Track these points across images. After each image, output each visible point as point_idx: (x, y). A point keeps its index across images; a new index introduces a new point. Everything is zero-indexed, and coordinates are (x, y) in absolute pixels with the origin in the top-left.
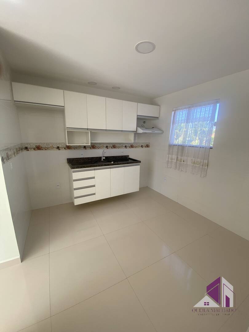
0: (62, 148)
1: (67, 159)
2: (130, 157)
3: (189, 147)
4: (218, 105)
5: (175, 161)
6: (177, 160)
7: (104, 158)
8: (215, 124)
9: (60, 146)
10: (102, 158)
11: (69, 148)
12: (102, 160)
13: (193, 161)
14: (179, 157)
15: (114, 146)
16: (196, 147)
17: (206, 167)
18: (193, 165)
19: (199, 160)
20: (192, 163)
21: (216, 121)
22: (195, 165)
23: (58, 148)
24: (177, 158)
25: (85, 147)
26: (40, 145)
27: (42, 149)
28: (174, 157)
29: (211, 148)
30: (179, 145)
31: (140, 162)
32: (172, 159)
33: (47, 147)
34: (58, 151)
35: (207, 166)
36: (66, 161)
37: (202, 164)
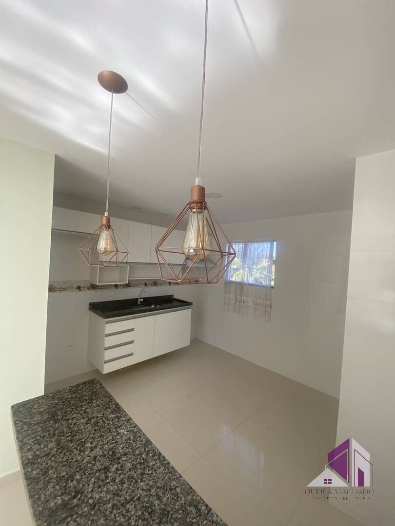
0: (84, 288)
1: (90, 303)
2: (175, 297)
3: (249, 286)
4: (275, 243)
5: (234, 302)
6: (236, 301)
7: (142, 300)
8: (274, 262)
9: (82, 285)
10: (139, 300)
11: (94, 287)
12: (139, 303)
13: (255, 302)
14: (239, 298)
15: (155, 283)
16: (256, 286)
17: (269, 309)
18: (255, 306)
19: (261, 301)
20: (253, 304)
21: (275, 258)
22: (257, 307)
23: (79, 288)
24: (236, 298)
25: (116, 286)
26: (54, 284)
27: (56, 291)
28: (232, 296)
29: (272, 288)
30: (237, 283)
31: (191, 304)
32: (229, 299)
33: (63, 287)
34: (78, 292)
35: (271, 307)
36: (88, 306)
37: (265, 305)
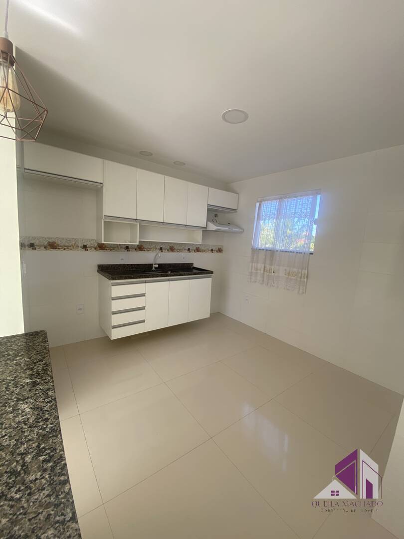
0: (91, 247)
1: (98, 265)
2: (195, 266)
3: (281, 253)
4: (319, 197)
6: (264, 271)
7: (157, 266)
8: (316, 222)
9: (88, 244)
10: (154, 266)
11: (101, 247)
12: (153, 269)
13: (287, 271)
14: (268, 267)
15: (172, 248)
16: (291, 252)
17: (306, 280)
19: (295, 270)
20: (285, 275)
21: (316, 217)
22: (290, 277)
23: (85, 247)
24: (265, 267)
25: (127, 248)
26: (56, 241)
27: (59, 249)
28: (260, 266)
29: (311, 254)
30: (267, 250)
31: (212, 272)
32: (257, 270)
33: (67, 244)
34: (84, 252)
36: (96, 268)
37: (300, 275)
